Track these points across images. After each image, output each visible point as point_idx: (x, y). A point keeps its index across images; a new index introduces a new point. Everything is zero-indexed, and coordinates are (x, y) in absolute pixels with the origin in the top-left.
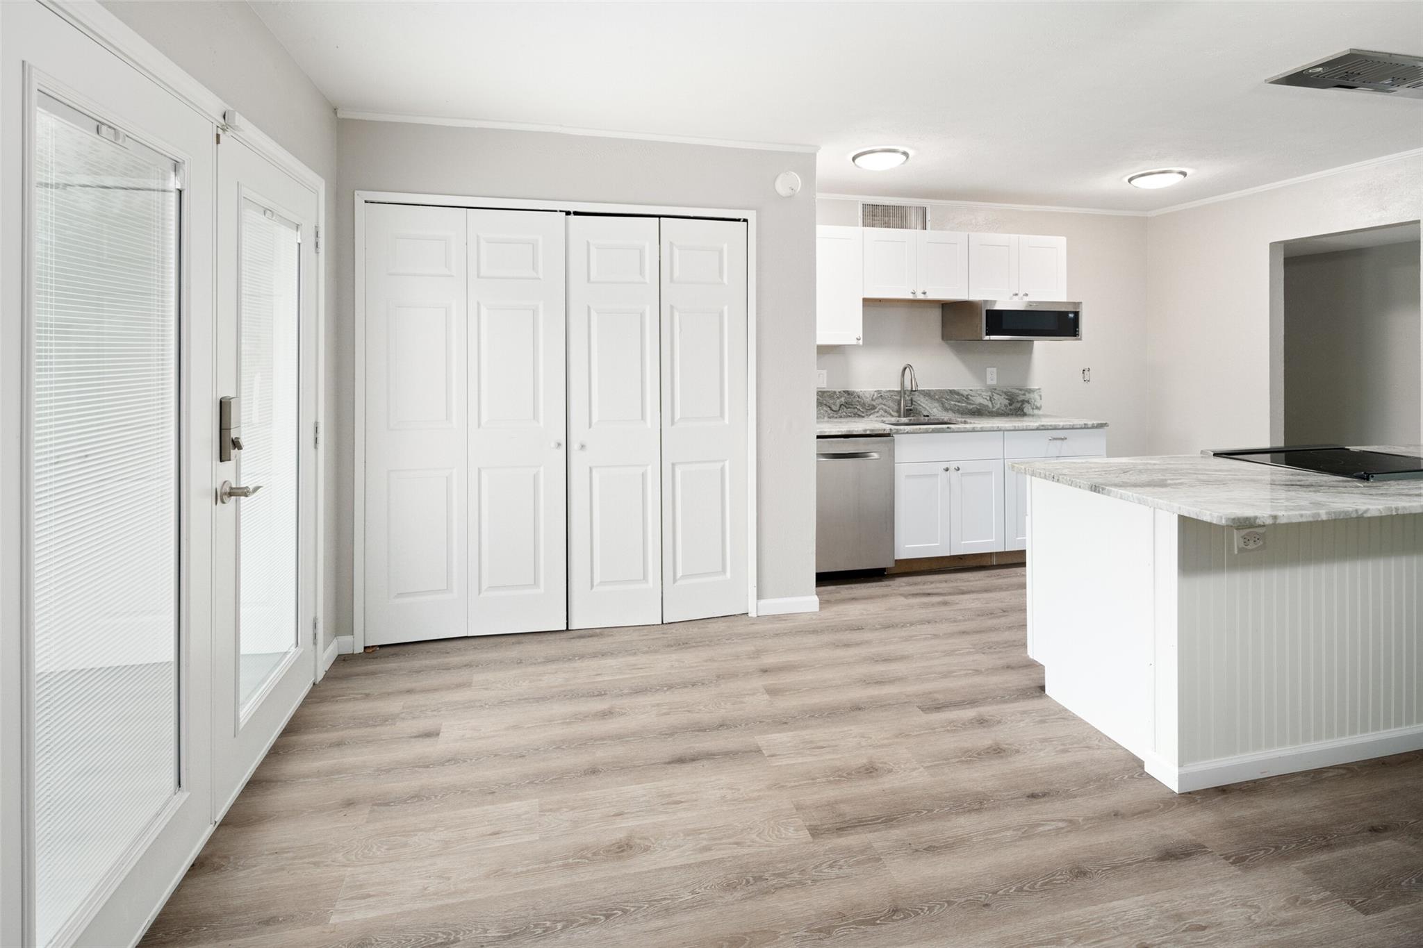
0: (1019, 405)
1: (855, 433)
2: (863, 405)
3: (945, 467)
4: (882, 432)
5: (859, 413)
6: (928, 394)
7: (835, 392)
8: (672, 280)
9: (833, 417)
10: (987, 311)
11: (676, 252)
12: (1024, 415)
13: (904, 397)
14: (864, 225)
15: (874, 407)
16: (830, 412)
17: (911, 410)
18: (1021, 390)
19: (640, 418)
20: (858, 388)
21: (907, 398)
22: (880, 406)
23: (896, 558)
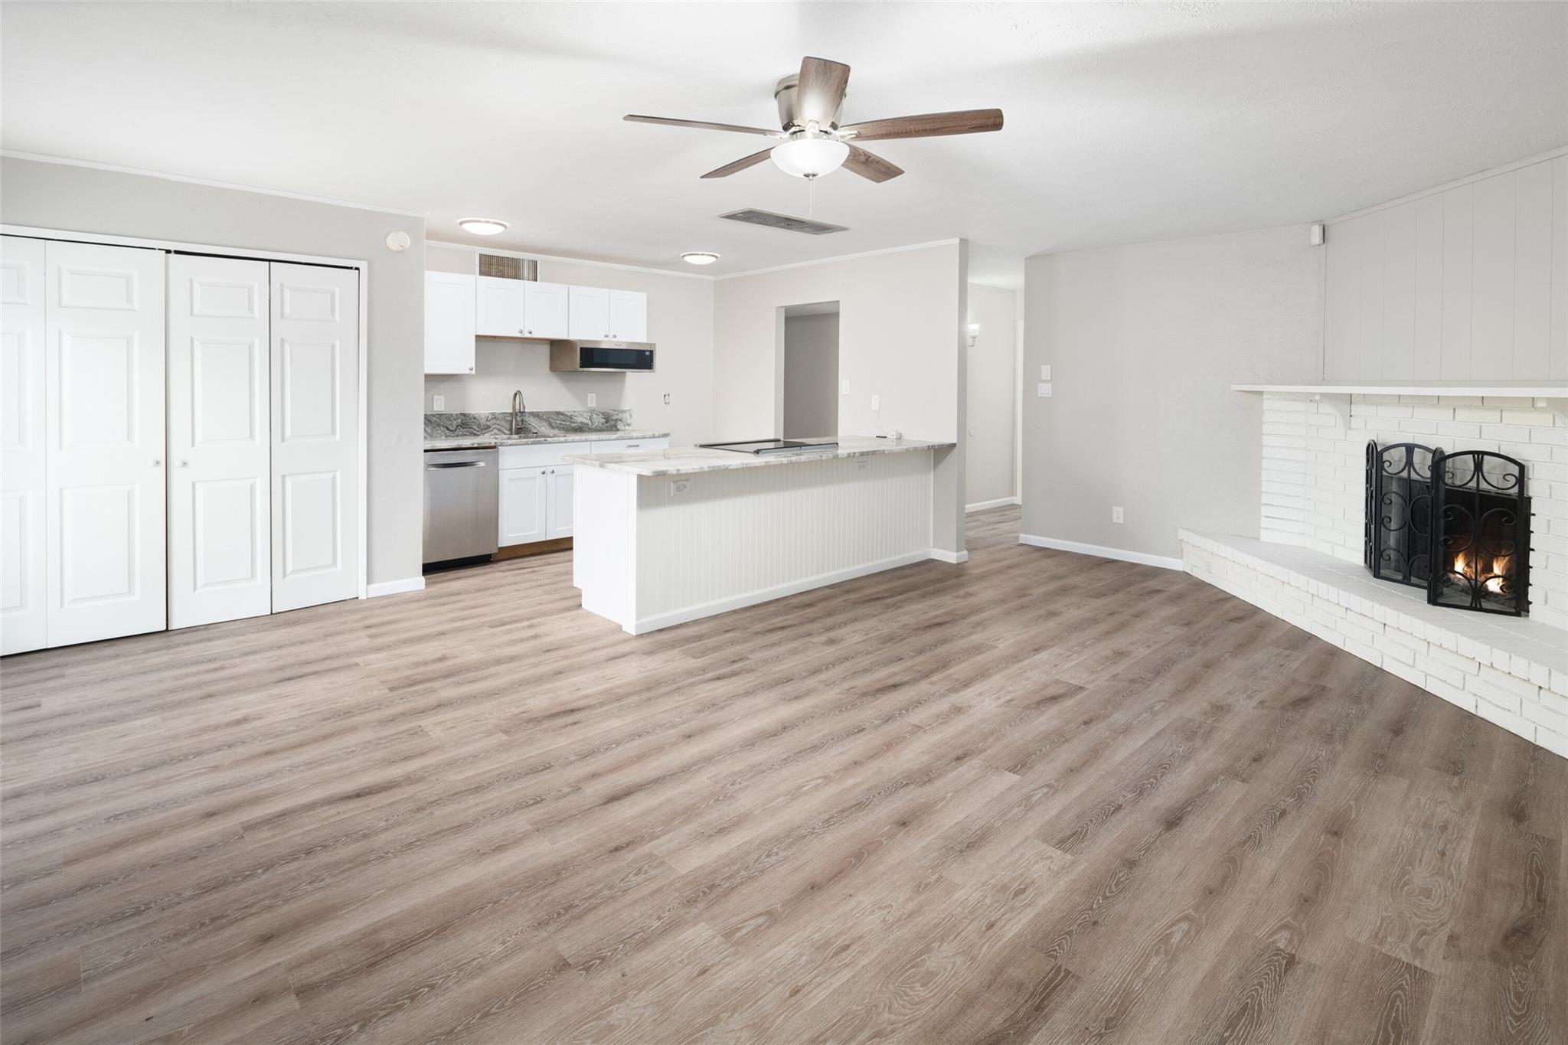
0: (613, 423)
1: (463, 446)
2: (479, 425)
3: (542, 471)
4: (486, 445)
5: (475, 432)
6: (536, 415)
7: (452, 415)
8: (282, 316)
9: (450, 436)
10: (581, 349)
11: (287, 294)
12: (618, 430)
13: (516, 418)
14: (482, 273)
15: (488, 427)
16: (447, 431)
17: (521, 428)
18: (615, 411)
19: (249, 436)
20: (473, 410)
21: (519, 419)
22: (495, 426)
23: (500, 545)
